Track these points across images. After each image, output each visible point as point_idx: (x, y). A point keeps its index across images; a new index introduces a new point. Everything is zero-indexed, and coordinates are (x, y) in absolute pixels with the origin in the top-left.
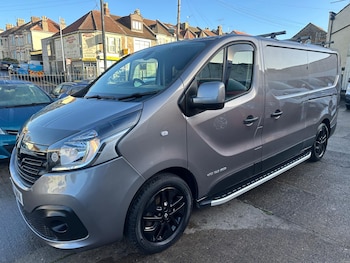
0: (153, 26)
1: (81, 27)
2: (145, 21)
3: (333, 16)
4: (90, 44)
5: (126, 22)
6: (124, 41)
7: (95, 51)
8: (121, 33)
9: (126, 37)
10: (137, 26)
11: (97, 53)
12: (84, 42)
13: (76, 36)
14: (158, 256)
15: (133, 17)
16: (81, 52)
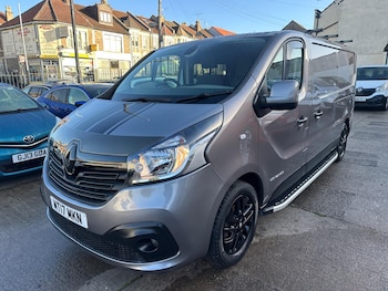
0: (124, 19)
1: (36, 18)
2: (114, 12)
3: (318, 15)
4: (49, 39)
5: (92, 12)
6: (91, 34)
7: (55, 46)
8: (87, 26)
9: (93, 31)
10: (105, 18)
11: (58, 48)
12: (41, 35)
13: (31, 28)
14: (235, 269)
15: (100, 7)
16: (38, 47)
